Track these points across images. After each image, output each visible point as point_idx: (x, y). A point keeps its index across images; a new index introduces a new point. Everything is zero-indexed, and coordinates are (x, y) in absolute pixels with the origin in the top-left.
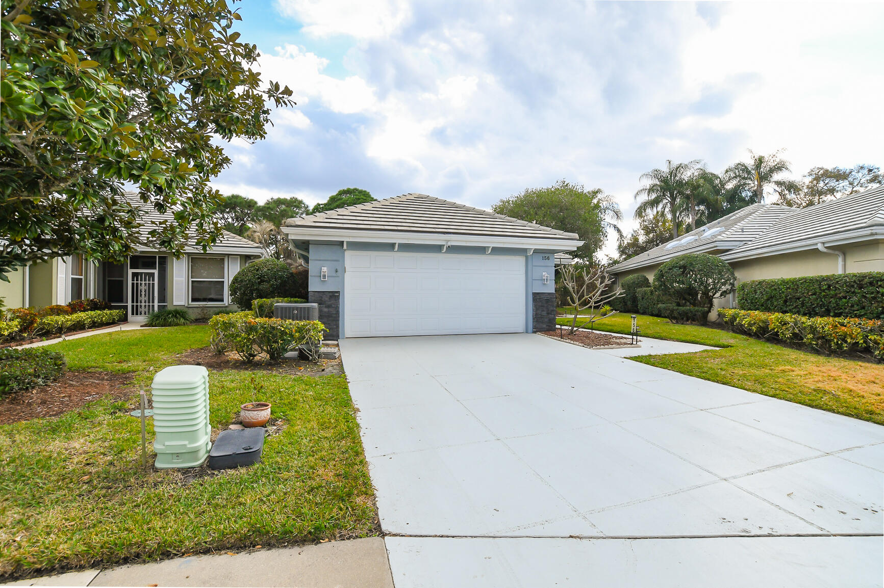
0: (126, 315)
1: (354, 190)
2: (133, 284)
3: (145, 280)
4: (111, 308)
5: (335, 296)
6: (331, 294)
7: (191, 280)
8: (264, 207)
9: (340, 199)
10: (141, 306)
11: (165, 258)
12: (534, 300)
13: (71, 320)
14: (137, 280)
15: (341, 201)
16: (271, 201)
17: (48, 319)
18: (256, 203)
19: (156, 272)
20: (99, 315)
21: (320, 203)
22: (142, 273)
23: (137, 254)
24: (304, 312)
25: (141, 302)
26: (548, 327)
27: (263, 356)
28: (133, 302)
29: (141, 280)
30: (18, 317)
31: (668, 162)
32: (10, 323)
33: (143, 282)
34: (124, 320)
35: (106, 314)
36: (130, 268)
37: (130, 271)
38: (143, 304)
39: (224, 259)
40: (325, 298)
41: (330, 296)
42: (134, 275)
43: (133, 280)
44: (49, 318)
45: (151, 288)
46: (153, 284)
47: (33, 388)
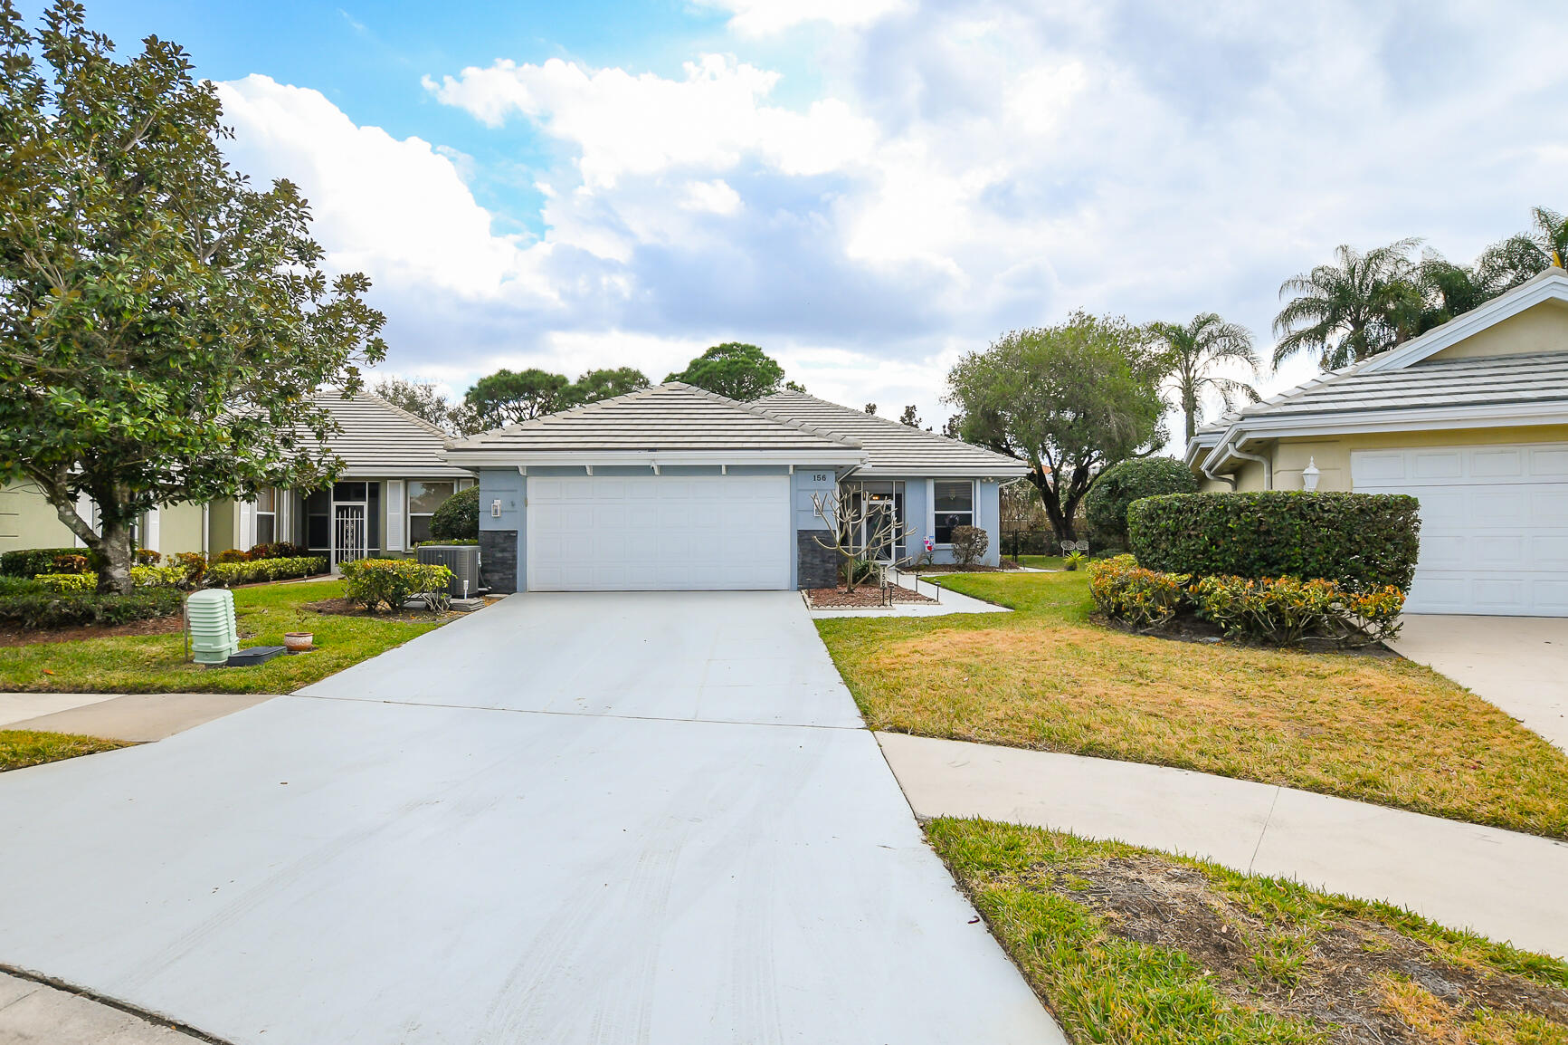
0: (328, 563)
1: (732, 346)
2: (337, 521)
3: (352, 517)
4: (305, 554)
5: (511, 537)
6: (506, 534)
7: (409, 515)
8: (574, 388)
9: (705, 365)
10: (347, 552)
11: (377, 484)
12: (800, 541)
13: (248, 569)
14: (342, 517)
15: (707, 369)
16: (586, 376)
17: (220, 567)
18: (564, 381)
19: (365, 504)
20: (287, 564)
21: (675, 373)
22: (348, 507)
23: (341, 480)
24: (450, 557)
25: (347, 547)
26: (823, 582)
27: (384, 605)
28: (337, 547)
29: (347, 517)
30: (186, 563)
31: (1340, 251)
32: (175, 569)
33: (350, 519)
34: (326, 570)
35: (298, 563)
36: (334, 500)
37: (334, 505)
38: (350, 550)
39: (453, 484)
40: (499, 540)
41: (506, 537)
42: (338, 508)
43: (337, 516)
44: (222, 565)
45: (360, 525)
46: (362, 521)
47: (151, 618)
